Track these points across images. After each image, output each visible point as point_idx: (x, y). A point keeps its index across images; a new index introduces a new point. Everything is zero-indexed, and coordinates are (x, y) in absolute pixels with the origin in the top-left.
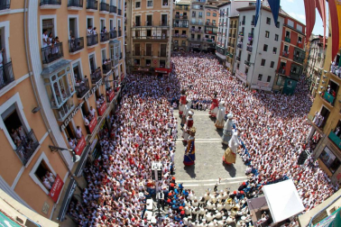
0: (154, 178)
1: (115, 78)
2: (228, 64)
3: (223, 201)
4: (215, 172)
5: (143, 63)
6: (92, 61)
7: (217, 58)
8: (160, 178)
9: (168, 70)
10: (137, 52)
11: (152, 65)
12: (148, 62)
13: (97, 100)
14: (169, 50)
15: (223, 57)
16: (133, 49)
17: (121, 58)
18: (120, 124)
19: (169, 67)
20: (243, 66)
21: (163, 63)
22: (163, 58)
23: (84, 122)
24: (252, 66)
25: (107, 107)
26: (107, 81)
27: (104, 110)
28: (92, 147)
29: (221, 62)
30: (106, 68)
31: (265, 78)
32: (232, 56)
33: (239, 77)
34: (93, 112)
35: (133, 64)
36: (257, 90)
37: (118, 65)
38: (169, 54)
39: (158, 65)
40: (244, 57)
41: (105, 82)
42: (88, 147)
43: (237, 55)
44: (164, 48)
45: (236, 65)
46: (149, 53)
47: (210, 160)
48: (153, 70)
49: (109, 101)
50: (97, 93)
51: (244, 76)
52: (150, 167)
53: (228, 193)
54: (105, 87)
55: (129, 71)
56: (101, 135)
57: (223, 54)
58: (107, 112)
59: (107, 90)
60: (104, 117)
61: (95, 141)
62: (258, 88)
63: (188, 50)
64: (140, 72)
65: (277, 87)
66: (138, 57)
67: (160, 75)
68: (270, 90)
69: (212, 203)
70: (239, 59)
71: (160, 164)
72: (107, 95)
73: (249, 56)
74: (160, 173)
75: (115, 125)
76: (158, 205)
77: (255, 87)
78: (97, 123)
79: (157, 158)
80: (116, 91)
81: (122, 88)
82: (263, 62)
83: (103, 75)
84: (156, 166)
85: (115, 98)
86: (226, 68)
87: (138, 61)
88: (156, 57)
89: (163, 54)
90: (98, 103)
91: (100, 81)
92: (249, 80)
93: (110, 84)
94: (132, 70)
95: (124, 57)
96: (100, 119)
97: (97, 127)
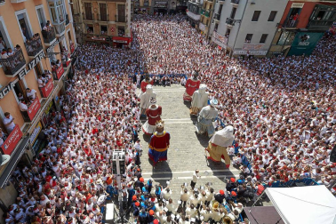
0: (115, 172)
1: (62, 49)
2: (202, 27)
3: (207, 203)
4: (190, 161)
5: (97, 30)
6: (23, 23)
7: (188, 19)
8: (123, 171)
9: (128, 39)
10: (89, 16)
11: (109, 33)
12: (104, 28)
13: (39, 78)
14: (128, 13)
15: (196, 17)
16: (82, 10)
17: (67, 22)
18: (73, 106)
19: (129, 35)
20: (224, 26)
21: (122, 30)
22: (122, 24)
23: (19, 107)
24: (237, 25)
25: (54, 86)
26: (52, 54)
27: (50, 90)
28: (32, 139)
29: (194, 24)
30: (47, 36)
31: (256, 39)
32: (209, 15)
33: (217, 42)
34: (34, 92)
35: (84, 31)
36: (243, 56)
37: (65, 32)
38: (129, 19)
39: (116, 33)
40: (226, 13)
41: (48, 54)
42: (25, 140)
43: (216, 12)
44: (122, 9)
45: (213, 25)
46: (104, 17)
47: (182, 145)
48: (110, 39)
49: (56, 79)
50: (37, 68)
51: (224, 40)
52: (111, 157)
53: (212, 191)
54: (48, 60)
55: (80, 40)
56: (46, 122)
57: (197, 13)
58: (55, 92)
59: (53, 64)
60: (51, 98)
61: (38, 130)
62: (244, 53)
63: (152, 11)
64: (95, 41)
65: (277, 49)
66: (90, 22)
67: (120, 46)
68: (264, 53)
69: (192, 208)
70: (219, 18)
71: (122, 153)
72: (54, 71)
73: (234, 10)
74: (123, 164)
75: (66, 107)
76: (121, 212)
77: (240, 52)
78: (40, 107)
79: (119, 145)
80: (65, 65)
81: (73, 62)
82: (256, 16)
83: (44, 45)
84: (117, 154)
85: (65, 74)
86: (199, 31)
87: (91, 28)
88: (113, 23)
89: (122, 18)
90: (41, 81)
91: (41, 53)
92: (231, 45)
93: (57, 57)
94: (85, 40)
95: (71, 20)
96: (44, 101)
97: (41, 112)
